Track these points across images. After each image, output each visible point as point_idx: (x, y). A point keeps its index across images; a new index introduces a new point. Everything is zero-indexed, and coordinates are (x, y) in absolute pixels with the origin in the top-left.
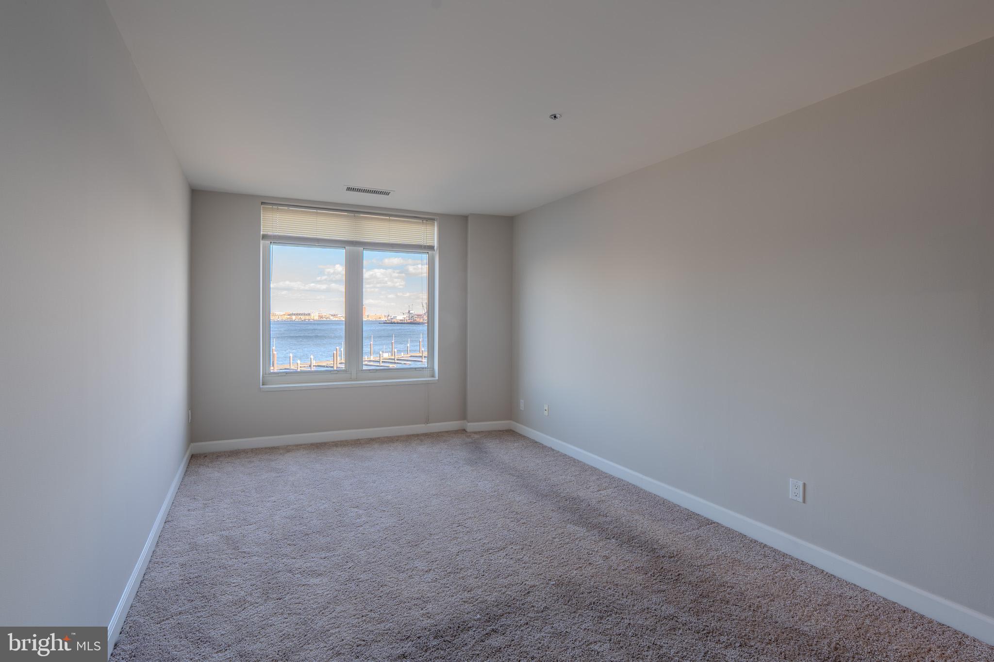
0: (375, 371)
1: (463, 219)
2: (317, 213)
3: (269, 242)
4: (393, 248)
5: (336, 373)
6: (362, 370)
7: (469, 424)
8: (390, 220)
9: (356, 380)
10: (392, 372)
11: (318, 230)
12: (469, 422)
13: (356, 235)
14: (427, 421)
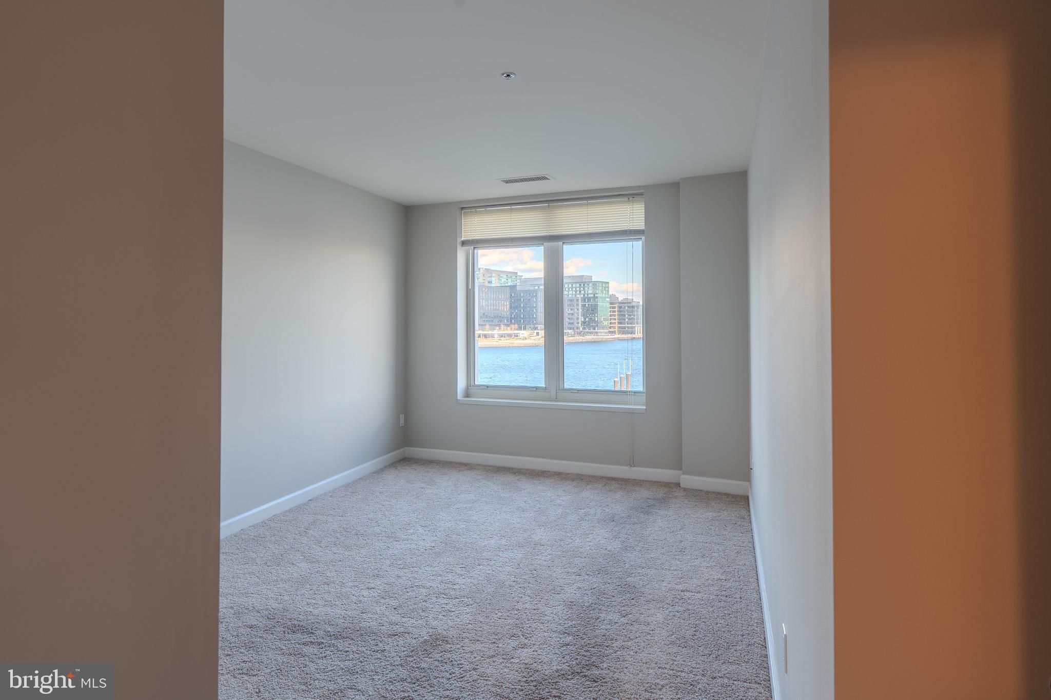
0: (577, 391)
1: (674, 188)
2: (511, 209)
3: (473, 247)
4: (591, 239)
5: (535, 391)
6: (564, 390)
7: (683, 476)
8: (588, 204)
9: (556, 400)
10: (603, 394)
11: (513, 228)
12: (683, 474)
13: (550, 228)
14: (632, 464)
